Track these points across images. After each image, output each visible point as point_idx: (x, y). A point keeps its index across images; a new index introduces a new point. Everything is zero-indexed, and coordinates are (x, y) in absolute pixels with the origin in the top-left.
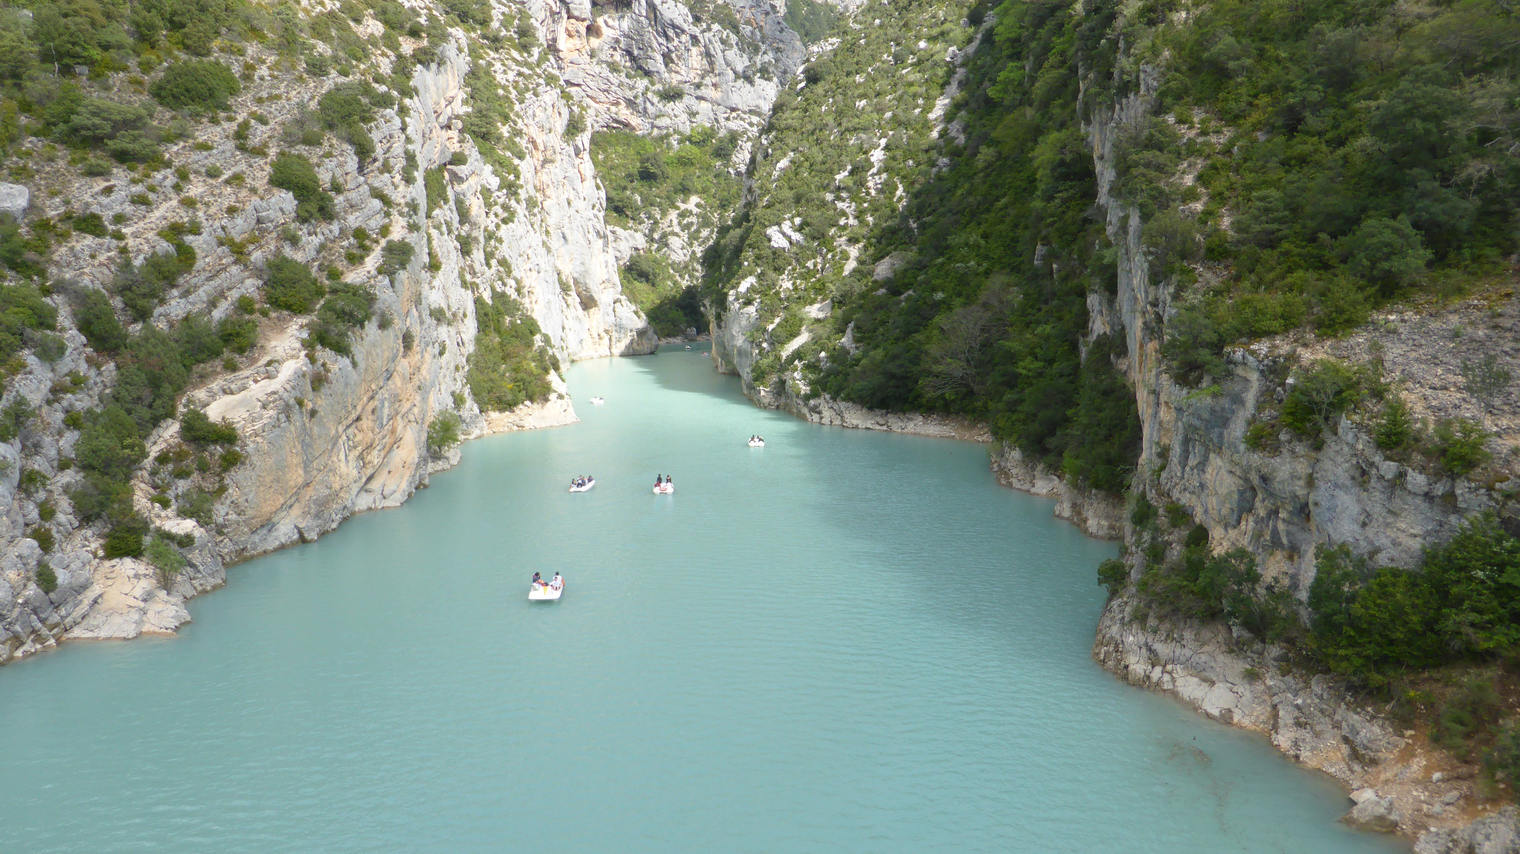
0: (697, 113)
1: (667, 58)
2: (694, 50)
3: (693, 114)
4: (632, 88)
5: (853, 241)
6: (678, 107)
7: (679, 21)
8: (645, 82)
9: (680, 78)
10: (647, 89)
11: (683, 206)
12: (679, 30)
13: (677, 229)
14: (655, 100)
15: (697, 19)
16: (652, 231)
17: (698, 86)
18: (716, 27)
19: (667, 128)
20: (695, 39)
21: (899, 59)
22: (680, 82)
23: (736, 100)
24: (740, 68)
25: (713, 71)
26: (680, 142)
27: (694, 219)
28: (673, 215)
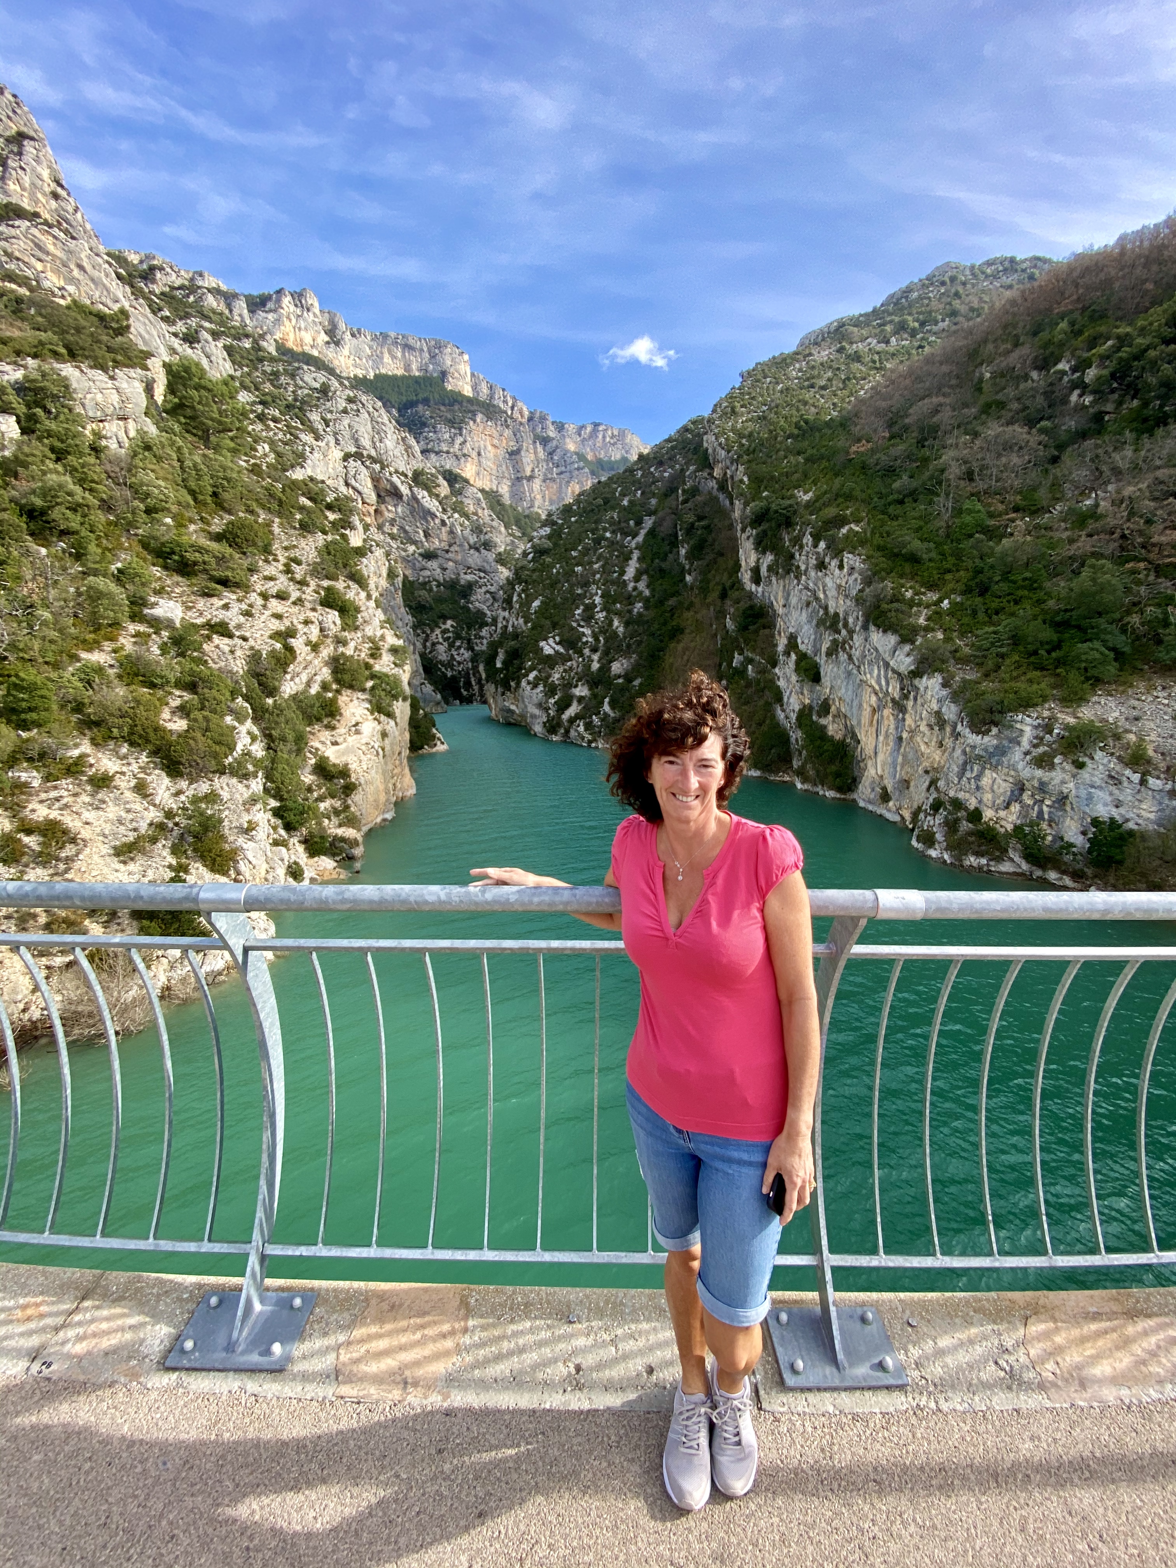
0: (447, 568)
1: (427, 534)
2: (443, 529)
3: (445, 569)
4: (405, 550)
5: (594, 650)
6: (433, 564)
7: (434, 510)
8: (412, 548)
9: (435, 546)
10: (415, 551)
11: (442, 626)
12: (433, 516)
13: (440, 639)
14: (420, 559)
15: (444, 511)
16: (426, 640)
17: (447, 551)
18: (456, 515)
19: (428, 577)
20: (443, 523)
21: (597, 541)
22: (435, 548)
23: (470, 561)
24: (472, 542)
25: (454, 542)
26: (438, 586)
27: (450, 634)
28: (438, 631)
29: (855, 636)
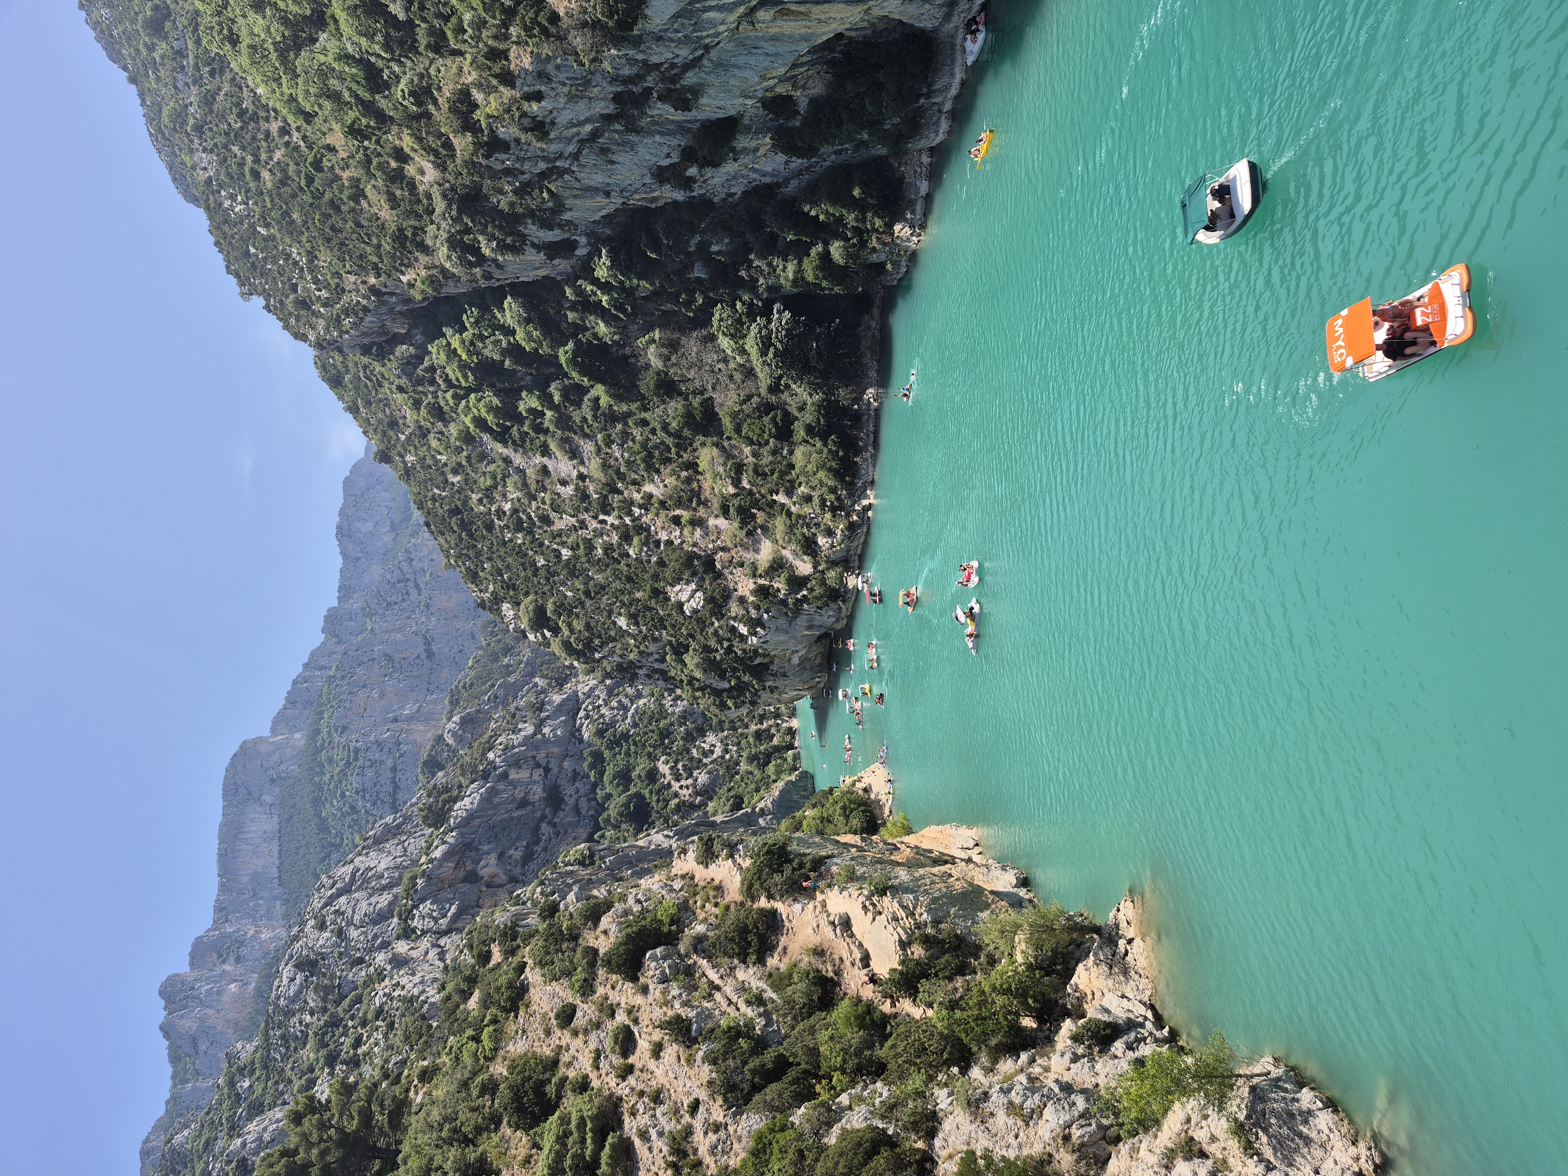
0: (574, 770)
2: (513, 775)
6: (569, 791)
7: (483, 791)
9: (540, 790)
10: (550, 823)
11: (669, 777)
12: (493, 792)
13: (690, 781)
14: (561, 814)
17: (547, 770)
19: (589, 800)
20: (504, 776)
22: (544, 790)
25: (534, 757)
27: (680, 766)
28: (676, 786)
29: (655, 59)
